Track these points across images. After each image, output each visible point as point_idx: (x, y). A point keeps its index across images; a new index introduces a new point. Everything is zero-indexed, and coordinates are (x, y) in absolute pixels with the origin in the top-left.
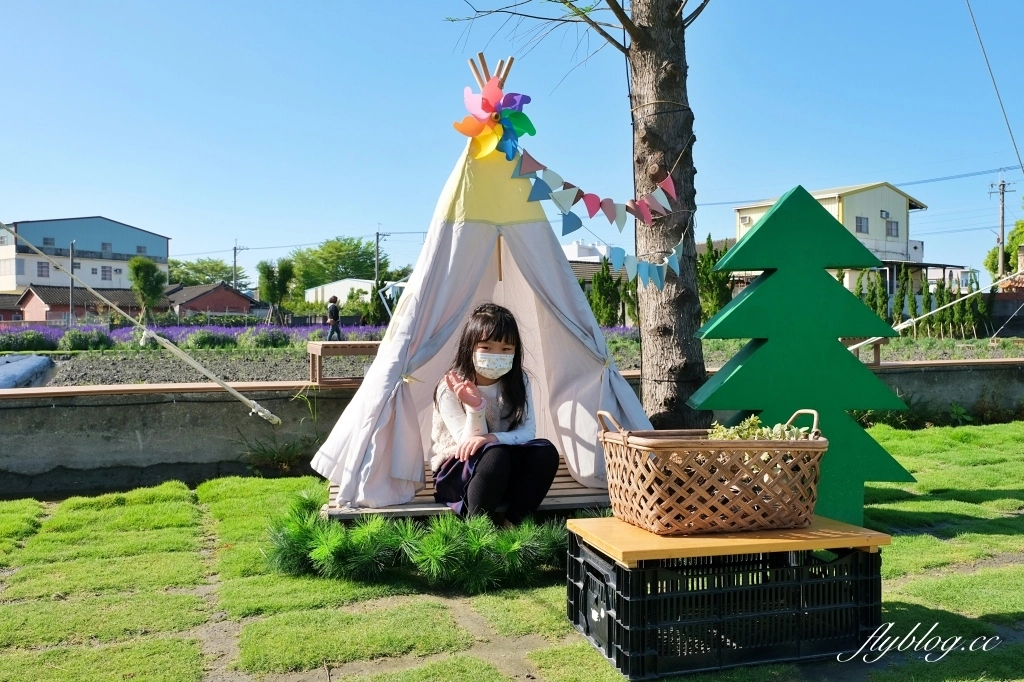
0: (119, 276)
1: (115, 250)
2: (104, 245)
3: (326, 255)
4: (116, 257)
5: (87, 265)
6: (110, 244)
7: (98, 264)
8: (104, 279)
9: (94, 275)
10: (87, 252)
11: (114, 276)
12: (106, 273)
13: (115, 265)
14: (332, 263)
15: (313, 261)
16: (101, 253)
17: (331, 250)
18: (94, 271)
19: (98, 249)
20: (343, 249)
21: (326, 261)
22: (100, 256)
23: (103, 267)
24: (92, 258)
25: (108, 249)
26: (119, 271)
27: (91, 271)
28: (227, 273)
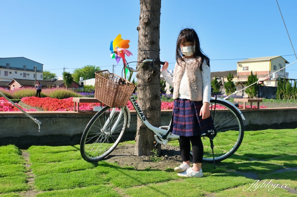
0: (28, 76)
1: (27, 68)
2: (24, 66)
3: (85, 71)
4: (28, 70)
5: (19, 72)
6: (26, 66)
7: (22, 72)
8: (24, 77)
9: (21, 76)
10: (19, 68)
11: (27, 76)
12: (25, 75)
13: (27, 72)
14: (87, 73)
15: (81, 73)
16: (23, 69)
17: (87, 69)
18: (21, 74)
19: (22, 67)
20: (90, 69)
21: (85, 73)
22: (23, 70)
23: (24, 73)
24: (21, 70)
25: (25, 67)
26: (28, 74)
27: (20, 74)
28: (51, 75)
